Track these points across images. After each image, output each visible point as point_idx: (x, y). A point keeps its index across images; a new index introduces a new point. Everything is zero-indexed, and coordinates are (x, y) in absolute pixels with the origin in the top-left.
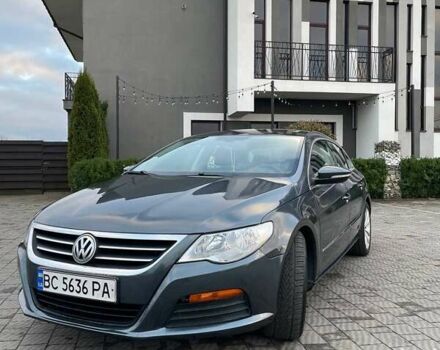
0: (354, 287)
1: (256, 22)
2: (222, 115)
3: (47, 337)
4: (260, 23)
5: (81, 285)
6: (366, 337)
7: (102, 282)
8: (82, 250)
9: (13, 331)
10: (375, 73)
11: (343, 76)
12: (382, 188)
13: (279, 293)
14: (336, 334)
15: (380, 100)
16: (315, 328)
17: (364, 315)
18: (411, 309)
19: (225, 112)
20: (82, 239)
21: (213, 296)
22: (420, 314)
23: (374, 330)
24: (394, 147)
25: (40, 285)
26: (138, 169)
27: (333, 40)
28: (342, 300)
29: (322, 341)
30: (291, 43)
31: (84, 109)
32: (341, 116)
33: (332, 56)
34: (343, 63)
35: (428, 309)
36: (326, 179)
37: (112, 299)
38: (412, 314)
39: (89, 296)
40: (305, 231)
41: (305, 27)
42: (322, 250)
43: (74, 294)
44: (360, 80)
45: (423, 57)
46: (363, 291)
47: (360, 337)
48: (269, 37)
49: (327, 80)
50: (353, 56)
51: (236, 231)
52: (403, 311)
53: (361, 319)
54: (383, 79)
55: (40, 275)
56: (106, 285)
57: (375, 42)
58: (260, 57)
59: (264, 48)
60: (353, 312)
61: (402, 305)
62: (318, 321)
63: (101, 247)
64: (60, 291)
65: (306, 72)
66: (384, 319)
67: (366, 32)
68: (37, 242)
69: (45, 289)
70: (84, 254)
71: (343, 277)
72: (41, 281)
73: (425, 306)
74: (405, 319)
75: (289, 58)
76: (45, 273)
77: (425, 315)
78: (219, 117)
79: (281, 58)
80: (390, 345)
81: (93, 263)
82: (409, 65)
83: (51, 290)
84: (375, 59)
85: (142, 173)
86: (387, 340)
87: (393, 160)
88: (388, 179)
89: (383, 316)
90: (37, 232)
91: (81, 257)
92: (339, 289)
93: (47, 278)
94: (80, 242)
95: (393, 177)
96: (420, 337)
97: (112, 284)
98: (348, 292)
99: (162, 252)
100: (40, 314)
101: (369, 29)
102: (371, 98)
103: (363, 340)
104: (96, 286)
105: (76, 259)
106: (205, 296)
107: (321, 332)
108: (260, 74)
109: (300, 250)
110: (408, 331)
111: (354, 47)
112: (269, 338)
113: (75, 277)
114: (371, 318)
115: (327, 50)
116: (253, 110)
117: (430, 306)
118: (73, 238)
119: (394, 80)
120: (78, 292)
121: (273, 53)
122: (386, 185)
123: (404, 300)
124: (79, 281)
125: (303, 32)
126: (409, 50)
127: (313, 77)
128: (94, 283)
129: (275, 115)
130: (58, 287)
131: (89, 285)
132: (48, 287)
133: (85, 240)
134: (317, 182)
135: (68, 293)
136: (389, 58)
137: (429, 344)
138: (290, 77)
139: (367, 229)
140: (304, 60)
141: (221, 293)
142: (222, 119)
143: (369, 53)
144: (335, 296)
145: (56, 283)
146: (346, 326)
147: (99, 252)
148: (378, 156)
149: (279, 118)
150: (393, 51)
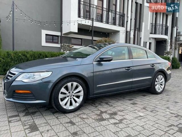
2: (60, 33)
11: (107, 22)
15: (120, 33)
27: (105, 6)
30: (90, 4)
33: (105, 13)
36: (102, 60)
45: (131, 19)
54: (120, 25)
57: (118, 10)
75: (89, 12)
82: (127, 22)
115: (102, 10)
126: (127, 16)
143: (116, 14)
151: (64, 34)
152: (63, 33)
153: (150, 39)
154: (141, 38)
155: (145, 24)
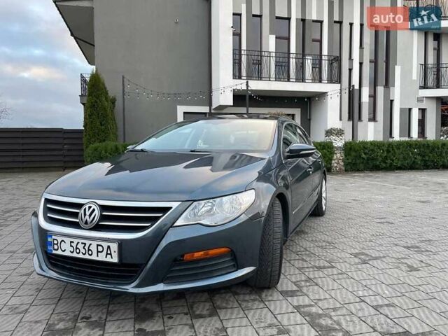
0: (316, 240)
1: (234, 34)
2: (208, 107)
3: (60, 292)
4: (237, 35)
5: (86, 248)
6: (330, 283)
7: (105, 245)
8: (87, 217)
9: (30, 287)
10: (325, 76)
11: (300, 78)
12: (331, 164)
13: (261, 249)
14: (306, 281)
15: (329, 97)
16: (288, 277)
17: (327, 264)
18: (364, 259)
19: (210, 105)
20: (87, 207)
21: (204, 254)
22: (371, 262)
23: (336, 277)
24: (340, 133)
25: (50, 248)
26: (139, 148)
27: (293, 49)
28: (307, 253)
29: (295, 288)
30: (261, 52)
31: (96, 102)
32: (300, 109)
33: (293, 62)
34: (301, 67)
35: (376, 258)
36: (296, 154)
37: (115, 259)
38: (365, 262)
39: (94, 257)
40: (281, 197)
41: (272, 39)
42: (293, 212)
43: (81, 256)
44: (314, 81)
45: (361, 64)
46: (324, 244)
47: (325, 283)
48: (244, 46)
49: (289, 80)
50: (309, 63)
51: (224, 198)
52: (357, 260)
53: (324, 267)
54: (331, 81)
55: (49, 239)
56: (109, 247)
57: (325, 52)
58: (237, 62)
59: (240, 55)
60: (317, 262)
61: (356, 255)
62: (290, 271)
63: (104, 213)
64: (67, 253)
65: (273, 75)
66: (343, 267)
67: (318, 43)
68: (47, 210)
69: (54, 252)
70: (89, 220)
71: (307, 233)
72: (51, 245)
73: (373, 255)
74: (359, 266)
75: (260, 63)
76: (54, 237)
77: (375, 263)
78: (205, 109)
79: (253, 64)
80: (350, 289)
81: (97, 228)
82: (350, 70)
83: (59, 252)
84: (325, 64)
85: (142, 150)
86: (347, 285)
87: (338, 143)
88: (335, 157)
89: (342, 264)
90: (48, 201)
91: (86, 223)
92: (304, 243)
93: (56, 242)
94: (85, 210)
95: (338, 155)
96: (374, 282)
97: (114, 247)
98: (312, 245)
99: (159, 218)
100: (53, 274)
101: (320, 41)
102: (322, 95)
103: (328, 286)
104: (100, 249)
105: (82, 225)
106: (197, 255)
107: (294, 280)
108: (237, 75)
109: (277, 213)
110: (363, 276)
111: (309, 55)
112: (252, 287)
113: (81, 241)
114: (333, 267)
115: (289, 58)
116: (232, 104)
117: (377, 255)
118: (79, 206)
119: (339, 81)
120: (84, 254)
121: (248, 59)
122: (333, 162)
123: (357, 251)
124: (85, 244)
125: (270, 43)
126: (351, 59)
127: (278, 79)
128: (98, 245)
129: (249, 109)
130: (66, 249)
131: (93, 248)
132: (57, 250)
133: (90, 207)
134: (289, 157)
135: (75, 255)
136: (335, 65)
137: (381, 288)
138: (260, 78)
139: (324, 195)
140: (271, 65)
141: (212, 252)
142: (208, 111)
143: (321, 60)
144: (302, 250)
145: (64, 246)
146: (314, 274)
147: (103, 218)
148: (327, 140)
149: (252, 110)
150: (338, 59)
151: (214, 109)
152: (214, 106)
153: (420, 100)
154: (392, 101)
155: (401, 68)
